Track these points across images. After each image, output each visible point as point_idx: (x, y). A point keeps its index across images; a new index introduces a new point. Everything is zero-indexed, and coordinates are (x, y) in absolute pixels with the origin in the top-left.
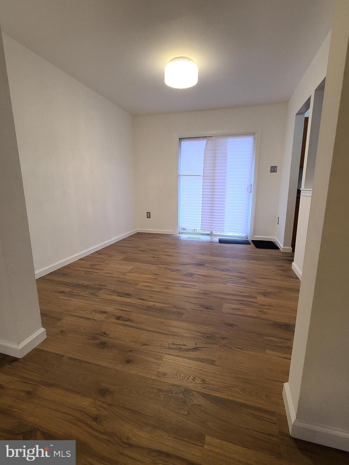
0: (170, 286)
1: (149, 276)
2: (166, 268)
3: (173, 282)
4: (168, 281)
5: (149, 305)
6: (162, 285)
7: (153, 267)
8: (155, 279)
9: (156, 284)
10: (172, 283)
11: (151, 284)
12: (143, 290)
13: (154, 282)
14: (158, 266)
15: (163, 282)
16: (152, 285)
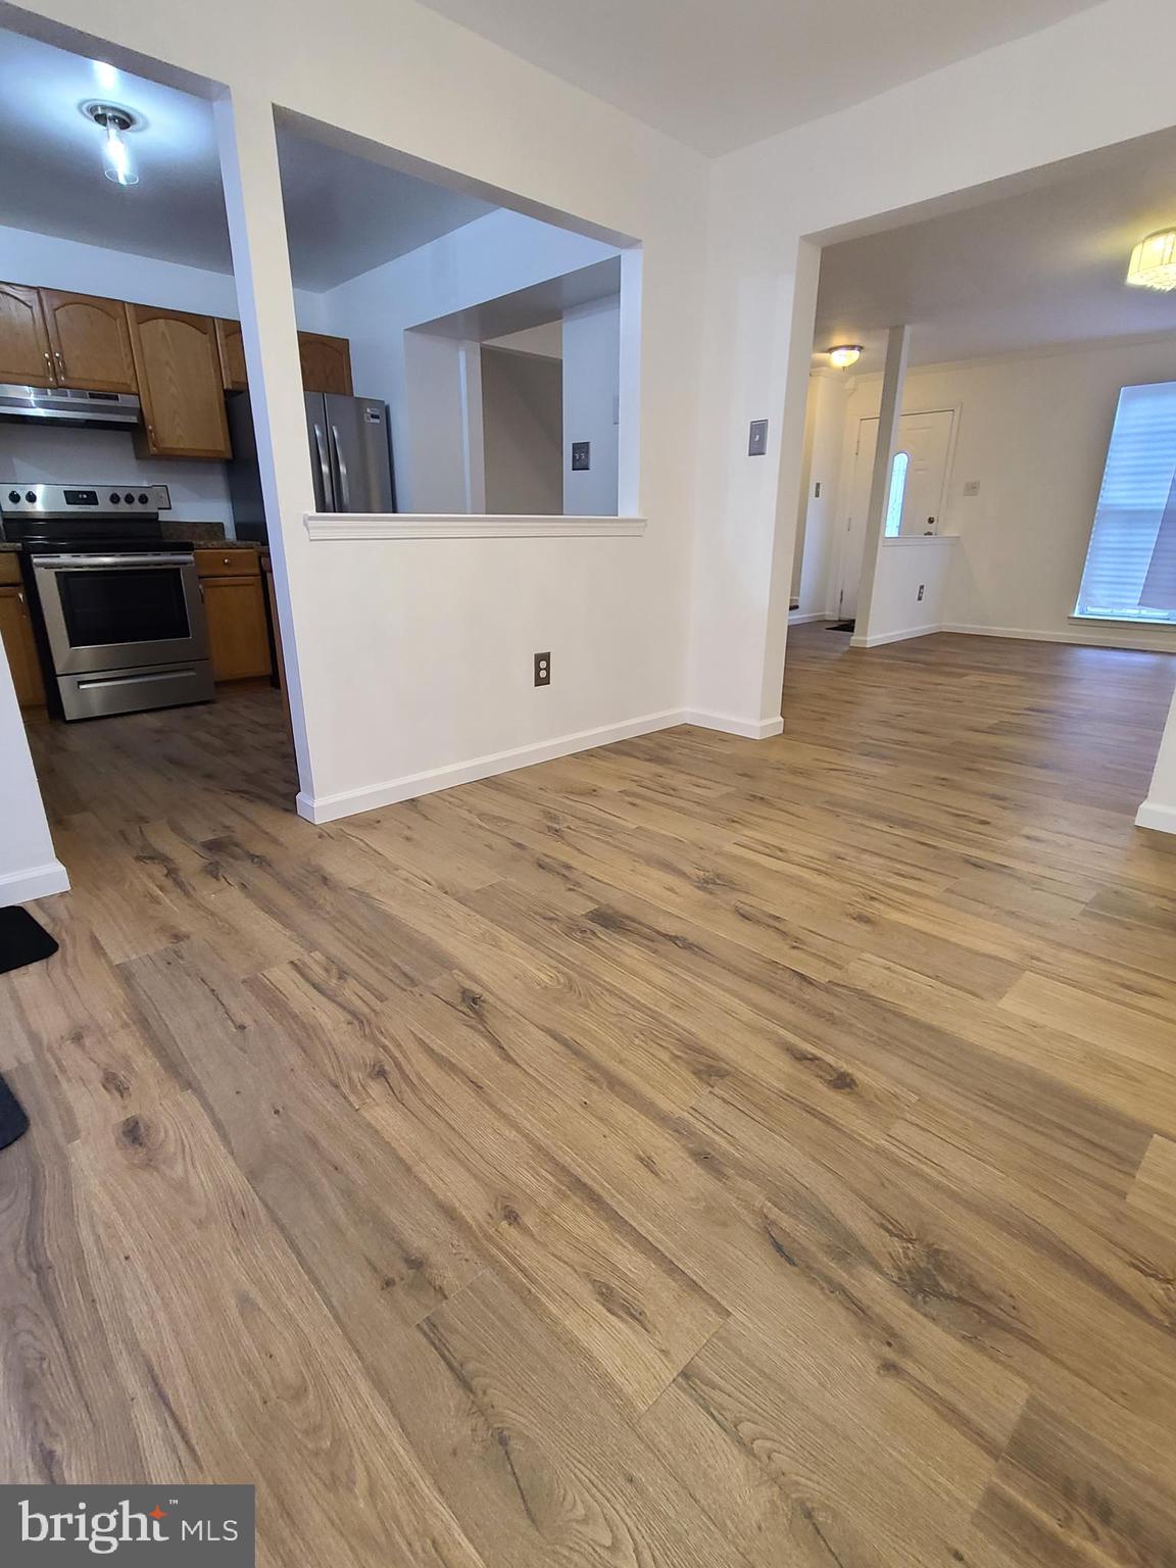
0: (823, 861)
1: (895, 916)
2: (797, 944)
3: (805, 869)
4: (821, 880)
5: (904, 830)
6: (850, 869)
7: (869, 970)
8: (872, 898)
9: (871, 878)
10: (812, 869)
11: (890, 880)
12: (925, 869)
13: (880, 886)
14: (834, 974)
15: (842, 880)
16: (889, 877)
